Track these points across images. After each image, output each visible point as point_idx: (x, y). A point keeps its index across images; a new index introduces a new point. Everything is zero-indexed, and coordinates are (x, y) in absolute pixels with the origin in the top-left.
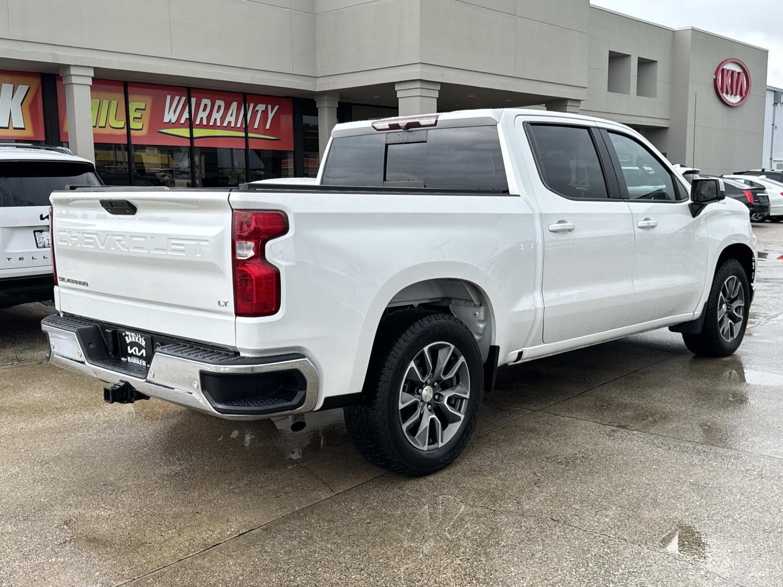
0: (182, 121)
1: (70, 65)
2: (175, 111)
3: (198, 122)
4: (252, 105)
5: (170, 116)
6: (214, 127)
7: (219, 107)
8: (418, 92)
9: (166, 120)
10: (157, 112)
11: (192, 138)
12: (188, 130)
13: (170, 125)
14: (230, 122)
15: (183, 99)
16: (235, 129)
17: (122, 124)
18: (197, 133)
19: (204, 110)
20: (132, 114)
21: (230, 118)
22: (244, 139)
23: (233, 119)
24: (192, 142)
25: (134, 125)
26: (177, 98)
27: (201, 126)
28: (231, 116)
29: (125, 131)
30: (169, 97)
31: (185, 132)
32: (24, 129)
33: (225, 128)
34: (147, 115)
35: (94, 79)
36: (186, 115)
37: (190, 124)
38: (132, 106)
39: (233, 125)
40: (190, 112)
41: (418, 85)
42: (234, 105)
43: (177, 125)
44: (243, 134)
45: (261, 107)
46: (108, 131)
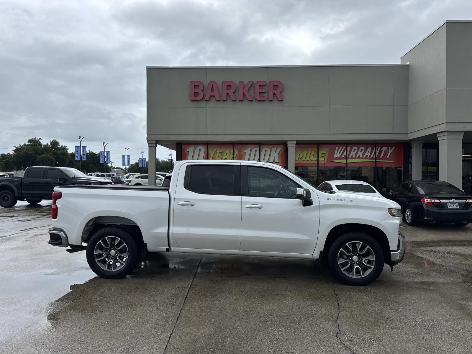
0: (343, 157)
1: (287, 141)
2: (339, 153)
3: (350, 157)
4: (379, 148)
5: (337, 155)
6: (359, 158)
7: (362, 150)
8: (446, 137)
9: (335, 156)
10: (332, 153)
11: (347, 163)
12: (345, 160)
13: (337, 158)
14: (367, 156)
15: (344, 148)
16: (370, 158)
17: (316, 159)
18: (349, 161)
19: (354, 152)
20: (320, 155)
21: (367, 154)
22: (374, 163)
23: (369, 155)
24: (347, 165)
25: (320, 159)
26: (341, 148)
27: (352, 158)
28: (368, 153)
29: (317, 162)
30: (337, 148)
31: (344, 161)
32: (278, 163)
33: (364, 158)
34: (326, 155)
35: (296, 144)
36: (345, 154)
37: (346, 158)
38: (320, 153)
39: (368, 157)
40: (347, 153)
42: (370, 149)
43: (340, 158)
44: (374, 161)
45: (384, 149)
46: (310, 162)
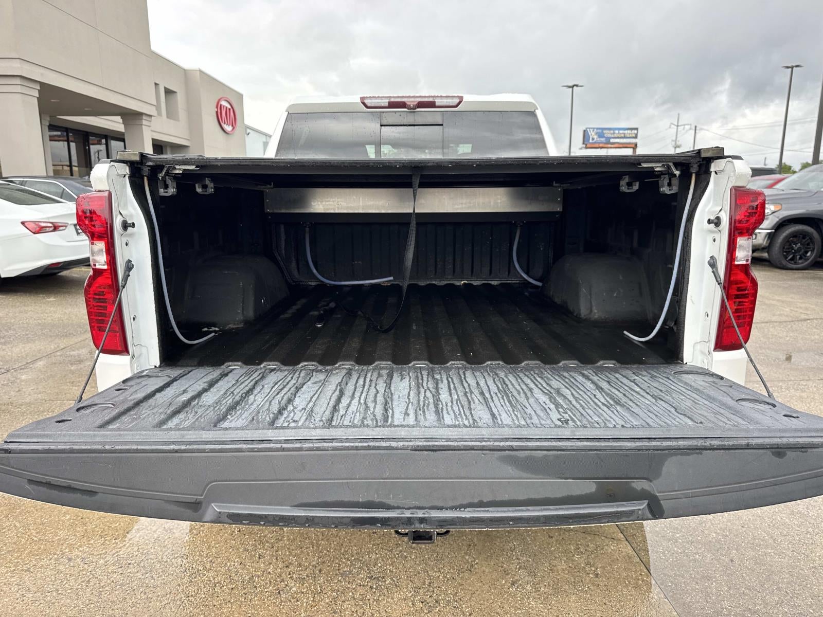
8: (19, 89)
41: (18, 81)
